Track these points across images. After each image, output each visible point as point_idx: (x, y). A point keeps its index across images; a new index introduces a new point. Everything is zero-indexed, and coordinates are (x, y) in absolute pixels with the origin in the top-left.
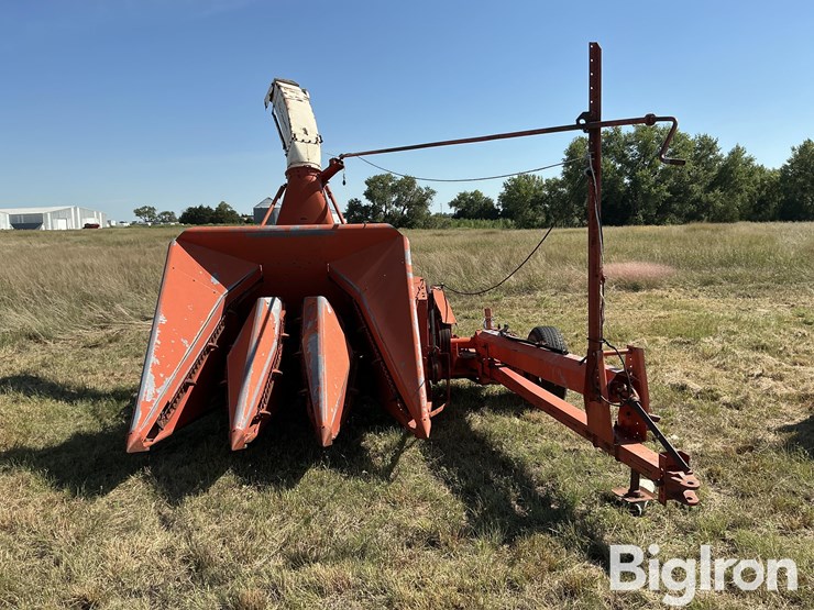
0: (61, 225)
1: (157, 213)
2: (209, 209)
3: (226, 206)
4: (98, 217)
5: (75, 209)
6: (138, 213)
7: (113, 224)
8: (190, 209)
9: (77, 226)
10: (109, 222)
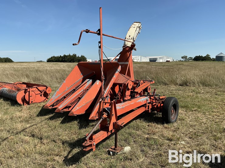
0: (161, 61)
1: (188, 58)
2: (202, 57)
3: (209, 55)
4: (171, 59)
5: (165, 57)
6: (182, 58)
7: (175, 60)
8: (196, 57)
9: (165, 61)
10: (173, 60)
